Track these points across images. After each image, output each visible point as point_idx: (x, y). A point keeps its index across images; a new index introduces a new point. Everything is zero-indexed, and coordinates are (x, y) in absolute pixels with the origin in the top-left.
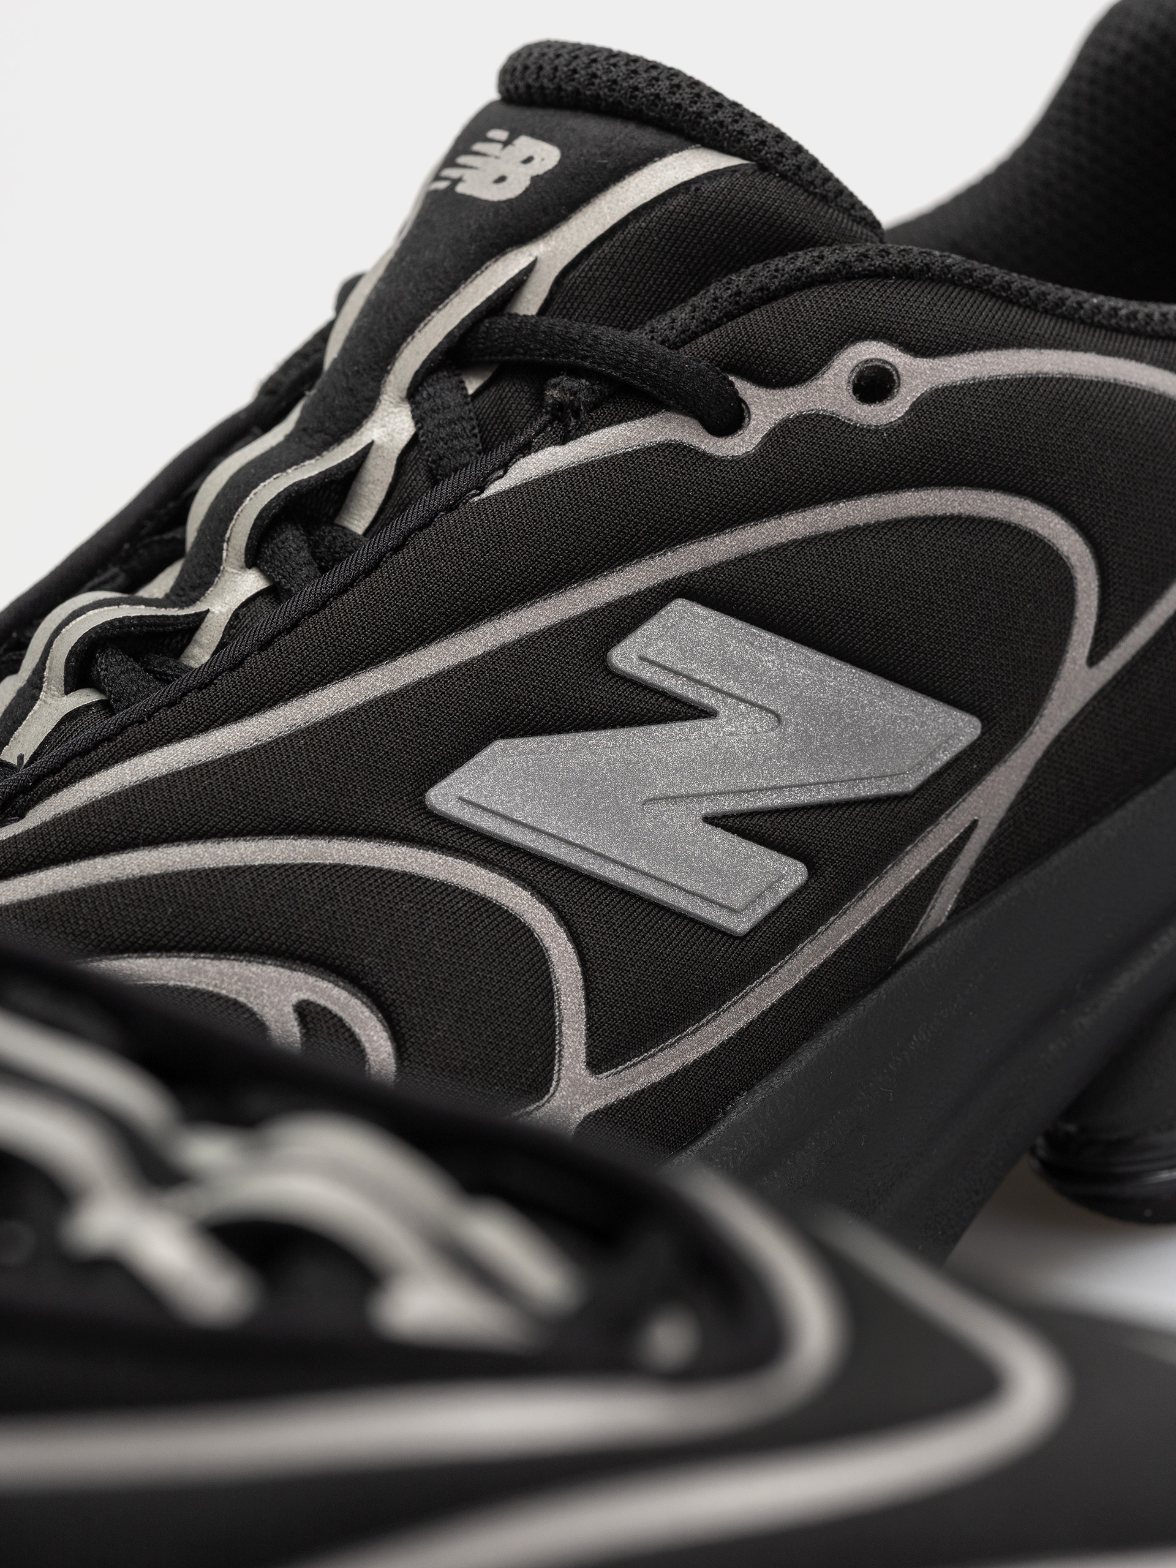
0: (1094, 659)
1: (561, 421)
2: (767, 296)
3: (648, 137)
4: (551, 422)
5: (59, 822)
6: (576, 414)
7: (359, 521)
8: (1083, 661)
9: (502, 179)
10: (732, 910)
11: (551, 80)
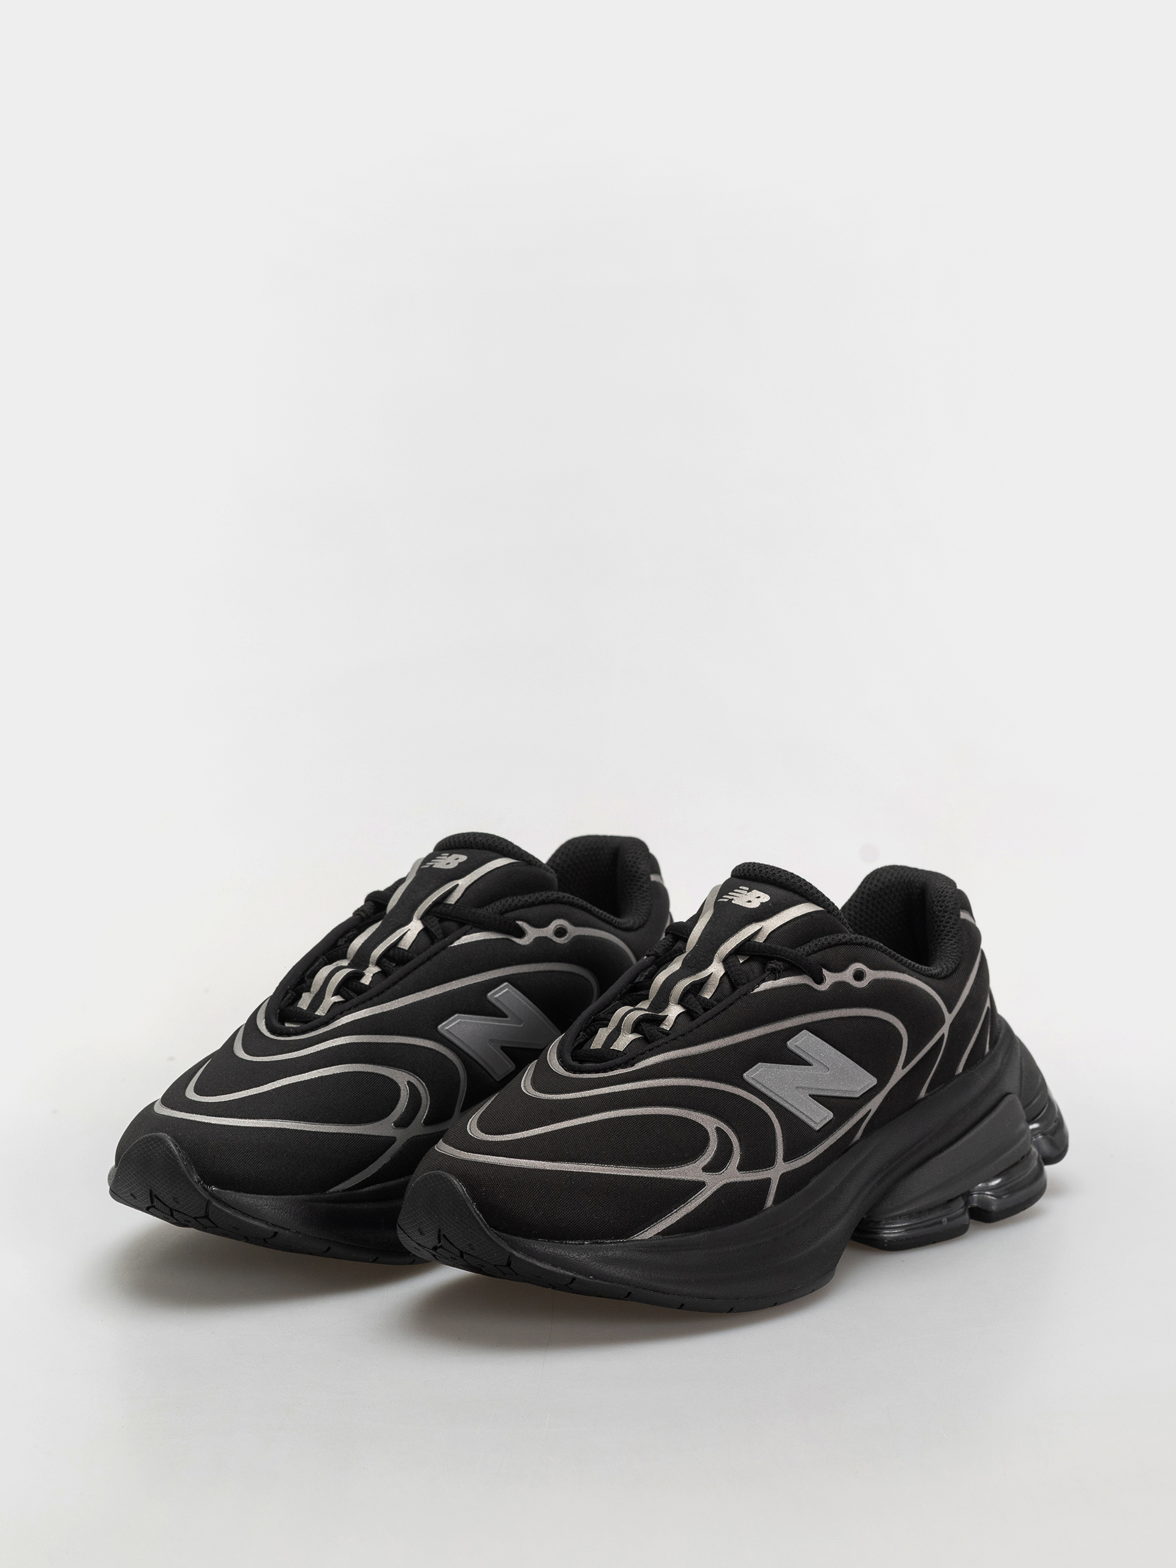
0: (904, 1067)
1: (774, 973)
2: (830, 946)
3: (796, 897)
4: (770, 974)
5: (646, 1068)
6: (779, 972)
7: (708, 995)
8: (901, 1067)
9: (750, 902)
10: (815, 1123)
11: (742, 873)
